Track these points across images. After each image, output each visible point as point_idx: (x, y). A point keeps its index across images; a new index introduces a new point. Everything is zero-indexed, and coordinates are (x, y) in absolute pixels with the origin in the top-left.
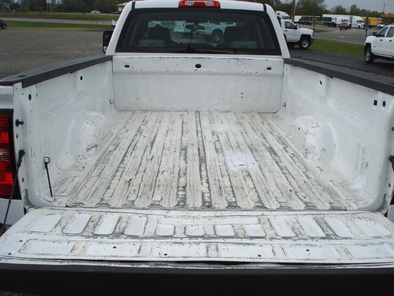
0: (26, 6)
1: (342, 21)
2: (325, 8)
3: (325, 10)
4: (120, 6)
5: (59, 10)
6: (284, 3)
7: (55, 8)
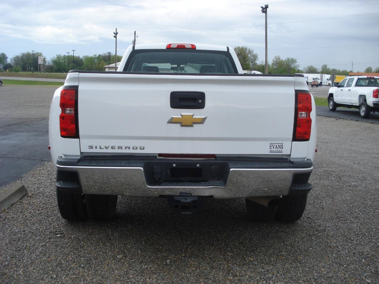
0: (18, 67)
1: (314, 79)
2: (298, 68)
3: (297, 70)
4: (107, 67)
5: (50, 71)
6: (259, 64)
7: (46, 69)
